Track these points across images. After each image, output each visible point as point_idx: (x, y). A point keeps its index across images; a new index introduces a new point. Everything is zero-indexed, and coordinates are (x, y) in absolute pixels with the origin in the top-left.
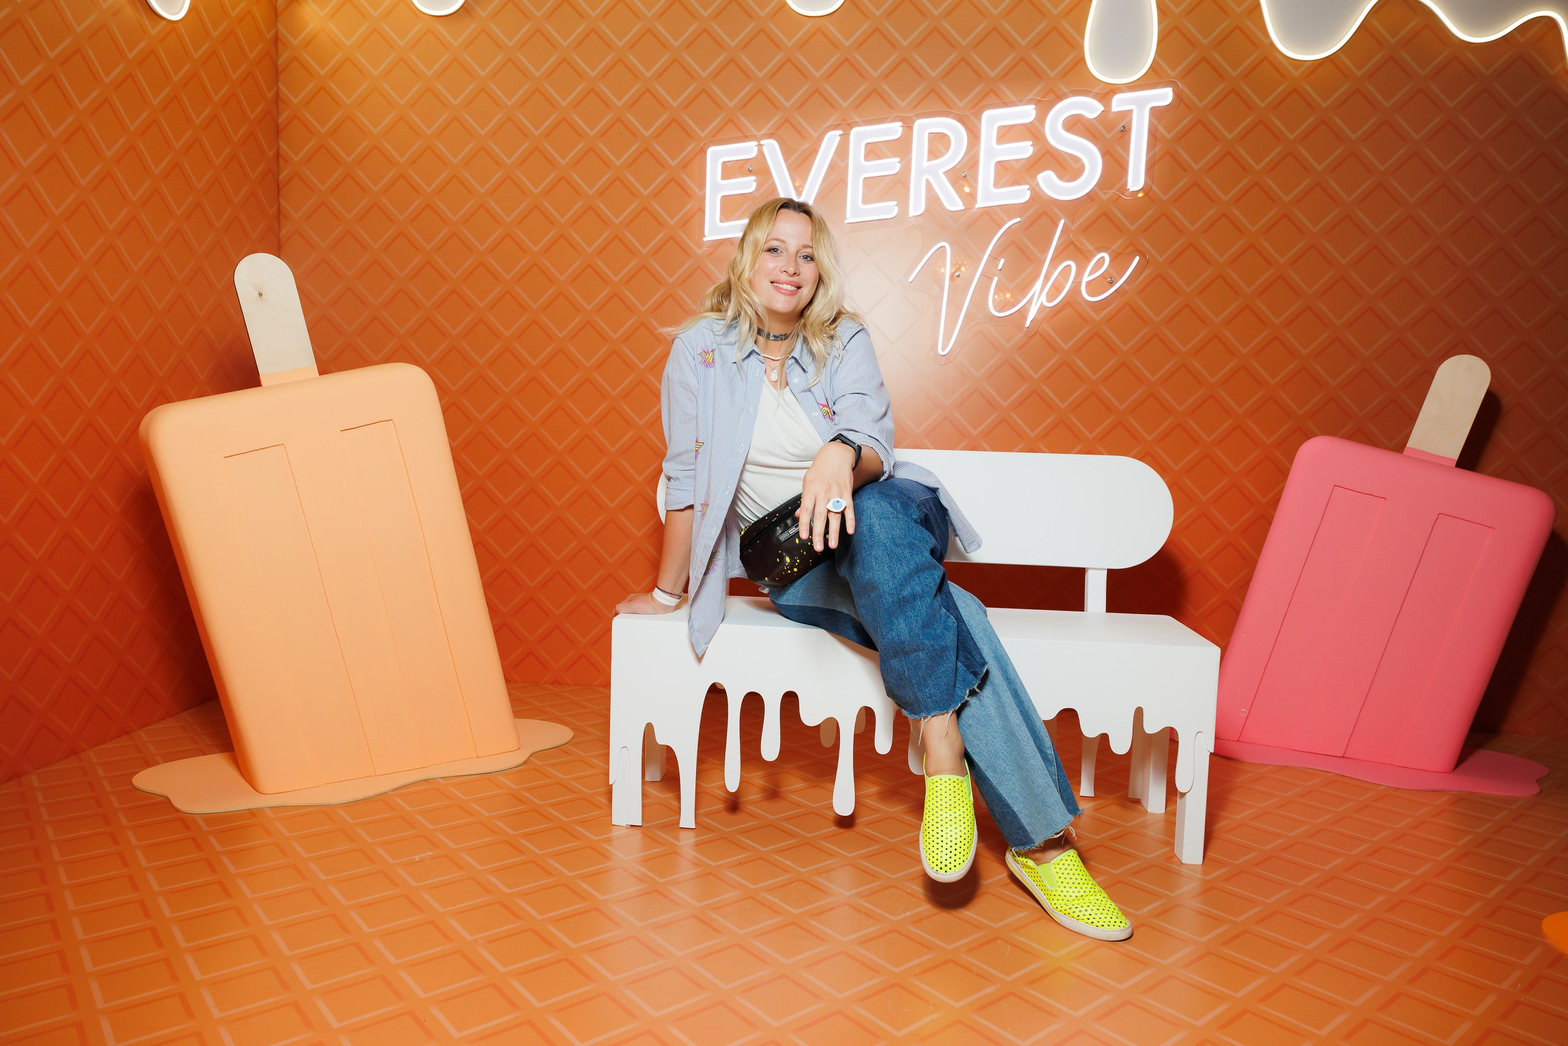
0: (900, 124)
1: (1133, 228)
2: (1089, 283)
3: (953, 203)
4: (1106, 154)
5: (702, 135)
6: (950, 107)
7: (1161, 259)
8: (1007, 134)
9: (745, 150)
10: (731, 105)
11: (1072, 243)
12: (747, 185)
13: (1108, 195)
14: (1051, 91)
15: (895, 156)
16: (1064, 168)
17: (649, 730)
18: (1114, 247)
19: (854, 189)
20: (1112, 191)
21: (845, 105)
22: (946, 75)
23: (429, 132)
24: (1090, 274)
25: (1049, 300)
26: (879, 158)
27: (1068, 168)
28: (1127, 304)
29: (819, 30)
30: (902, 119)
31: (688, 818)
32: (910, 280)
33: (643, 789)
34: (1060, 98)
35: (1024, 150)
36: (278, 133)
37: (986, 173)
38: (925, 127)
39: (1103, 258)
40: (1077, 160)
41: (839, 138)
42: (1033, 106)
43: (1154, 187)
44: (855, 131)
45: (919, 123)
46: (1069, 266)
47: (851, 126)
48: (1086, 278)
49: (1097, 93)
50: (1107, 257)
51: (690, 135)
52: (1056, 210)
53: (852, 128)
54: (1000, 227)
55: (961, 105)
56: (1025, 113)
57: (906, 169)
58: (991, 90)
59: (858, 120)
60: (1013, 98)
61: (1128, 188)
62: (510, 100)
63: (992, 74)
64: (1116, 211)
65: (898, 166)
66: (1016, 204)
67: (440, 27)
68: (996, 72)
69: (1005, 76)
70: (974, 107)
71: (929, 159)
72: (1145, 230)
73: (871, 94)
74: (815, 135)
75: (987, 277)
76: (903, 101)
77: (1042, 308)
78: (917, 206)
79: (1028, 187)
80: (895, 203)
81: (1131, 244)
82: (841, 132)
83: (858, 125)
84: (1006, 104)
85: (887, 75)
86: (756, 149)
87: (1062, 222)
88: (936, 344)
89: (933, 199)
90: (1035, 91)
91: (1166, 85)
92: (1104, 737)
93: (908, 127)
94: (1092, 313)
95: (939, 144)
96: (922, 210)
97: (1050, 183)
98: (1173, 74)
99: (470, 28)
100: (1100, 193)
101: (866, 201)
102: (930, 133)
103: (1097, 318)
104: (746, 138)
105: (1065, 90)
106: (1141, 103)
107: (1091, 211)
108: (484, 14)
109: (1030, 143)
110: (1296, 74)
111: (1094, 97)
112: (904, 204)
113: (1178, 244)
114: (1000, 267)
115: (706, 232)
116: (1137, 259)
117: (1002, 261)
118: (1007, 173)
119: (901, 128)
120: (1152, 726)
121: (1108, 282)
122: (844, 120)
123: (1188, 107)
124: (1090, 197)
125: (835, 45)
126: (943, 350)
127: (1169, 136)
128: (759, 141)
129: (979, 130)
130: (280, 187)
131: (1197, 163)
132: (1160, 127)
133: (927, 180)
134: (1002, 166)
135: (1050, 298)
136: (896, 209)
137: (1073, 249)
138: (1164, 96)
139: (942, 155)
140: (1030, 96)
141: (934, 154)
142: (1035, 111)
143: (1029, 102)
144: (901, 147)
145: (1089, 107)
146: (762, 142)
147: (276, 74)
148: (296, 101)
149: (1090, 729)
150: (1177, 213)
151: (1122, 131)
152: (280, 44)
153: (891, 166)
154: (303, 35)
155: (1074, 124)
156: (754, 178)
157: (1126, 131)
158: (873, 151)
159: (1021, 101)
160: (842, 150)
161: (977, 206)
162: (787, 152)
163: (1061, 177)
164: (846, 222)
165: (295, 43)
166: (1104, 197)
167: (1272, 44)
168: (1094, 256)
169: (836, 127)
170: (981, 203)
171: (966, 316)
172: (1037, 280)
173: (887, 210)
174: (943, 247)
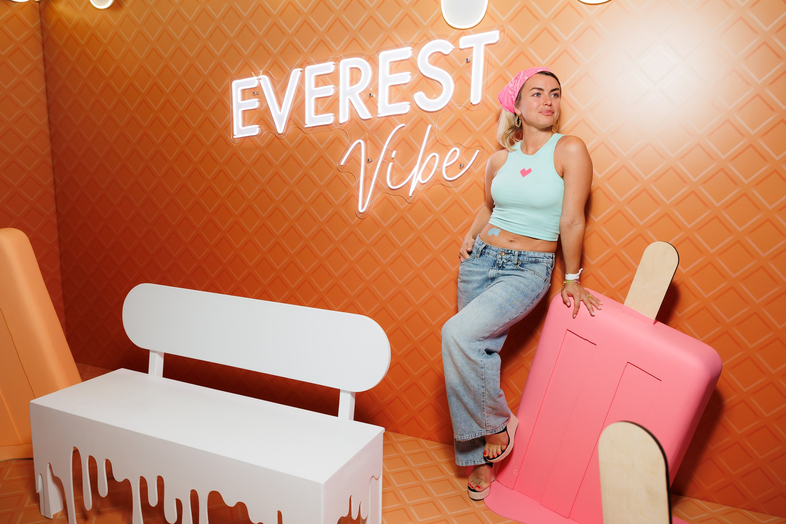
0: (333, 62)
1: (477, 130)
2: (447, 167)
3: (364, 114)
4: (459, 78)
5: (233, 72)
6: (364, 49)
8: (395, 67)
9: (251, 82)
10: (246, 53)
11: (438, 140)
12: (254, 103)
14: (425, 35)
15: (332, 84)
18: (465, 144)
19: (309, 106)
20: (462, 104)
21: (306, 51)
22: (361, 28)
23: (107, 76)
24: (448, 162)
26: (322, 85)
27: (434, 89)
30: (335, 59)
32: (342, 163)
34: (429, 40)
35: (405, 77)
37: (383, 95)
38: (348, 64)
39: (456, 151)
40: (438, 83)
41: (300, 73)
42: (412, 47)
44: (308, 68)
45: (343, 62)
46: (434, 156)
47: (309, 64)
48: (445, 165)
49: (453, 36)
50: (458, 150)
51: (227, 73)
52: (426, 118)
53: (306, 66)
54: (393, 130)
55: (371, 47)
56: (405, 52)
57: (337, 92)
58: (389, 37)
59: (313, 60)
60: (402, 42)
61: (472, 102)
62: (141, 55)
63: (389, 26)
65: (333, 90)
66: (401, 115)
67: (108, 15)
68: (391, 23)
69: (396, 26)
70: (376, 50)
71: (351, 84)
73: (320, 42)
75: (385, 163)
76: (337, 47)
77: (419, 183)
78: (344, 118)
80: (332, 114)
81: (475, 142)
82: (301, 69)
84: (397, 46)
85: (328, 30)
86: (257, 81)
87: (430, 126)
88: (358, 206)
89: (353, 111)
90: (412, 37)
91: (496, 28)
93: (338, 64)
94: (454, 189)
95: (355, 75)
96: (346, 119)
97: (423, 100)
98: (503, 19)
99: (121, 14)
100: (456, 105)
101: (317, 112)
102: (349, 68)
103: (456, 191)
104: (252, 75)
105: (433, 34)
106: (478, 42)
107: (450, 118)
108: (127, 6)
110: (591, 14)
111: (449, 39)
112: (337, 115)
114: (393, 156)
115: (235, 133)
116: (478, 151)
117: (395, 152)
118: (399, 93)
119: (334, 66)
121: (459, 167)
122: (305, 60)
123: (514, 43)
124: (448, 108)
126: (361, 207)
129: (378, 65)
133: (349, 99)
135: (424, 178)
136: (333, 118)
137: (438, 144)
138: (494, 36)
139: (358, 82)
140: (411, 41)
141: (353, 82)
142: (411, 51)
143: (410, 45)
144: (335, 78)
145: (446, 47)
146: (260, 77)
148: (51, 60)
151: (466, 63)
153: (328, 90)
154: (52, 23)
155: (436, 58)
156: (257, 99)
157: (469, 62)
158: (320, 81)
159: (406, 44)
160: (302, 82)
161: (380, 115)
163: (429, 96)
164: (306, 126)
165: (49, 28)
166: (459, 108)
168: (451, 150)
169: (298, 66)
170: (382, 113)
171: (375, 186)
172: (416, 164)
173: (328, 119)
174: (360, 143)
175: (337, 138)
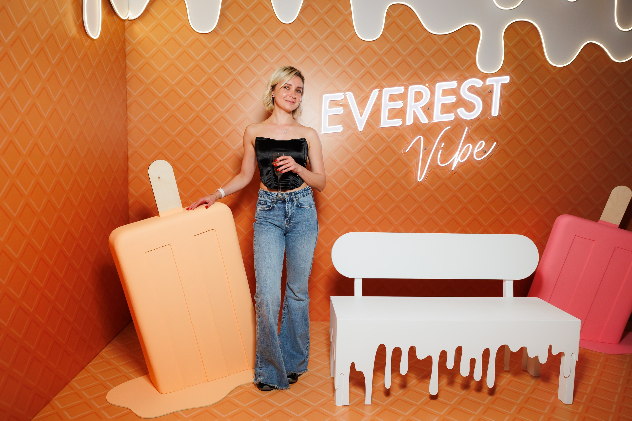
0: (403, 87)
1: (492, 131)
2: (476, 152)
3: (424, 120)
4: (483, 101)
5: (320, 89)
6: (423, 81)
7: (503, 143)
8: (446, 92)
9: (339, 96)
10: (332, 76)
11: (470, 136)
12: (340, 110)
13: (483, 118)
14: (462, 75)
15: (401, 100)
16: (466, 106)
17: (353, 365)
18: (485, 138)
19: (384, 114)
20: (485, 116)
21: (379, 78)
22: (421, 67)
23: (198, 84)
24: (478, 149)
25: (462, 159)
26: (394, 101)
27: (470, 107)
28: (490, 161)
29: (369, 46)
30: (402, 85)
31: (368, 400)
32: (407, 151)
33: (350, 390)
34: (466, 79)
35: (452, 99)
36: (126, 82)
37: (437, 109)
38: (413, 89)
39: (482, 143)
40: (472, 103)
41: (378, 92)
42: (456, 82)
43: (502, 116)
44: (385, 90)
45: (411, 87)
46: (469, 146)
47: (382, 88)
48: (476, 151)
49: (480, 77)
50: (484, 142)
51: (314, 89)
52: (464, 124)
53: (383, 88)
54: (442, 130)
55: (427, 80)
56: (453, 84)
57: (405, 105)
58: (439, 74)
59: (385, 84)
60: (448, 78)
61: (492, 115)
62: (235, 71)
63: (439, 68)
64: (487, 124)
65: (402, 104)
66: (448, 121)
67: (202, 38)
68: (441, 67)
69: (444, 69)
70: (432, 80)
71: (415, 102)
72: (497, 132)
73: (390, 74)
74: (368, 90)
75: (437, 150)
76: (403, 77)
77: (459, 162)
78: (409, 121)
79: (454, 114)
80: (401, 119)
81: (492, 137)
82: (379, 90)
83: (386, 87)
84: (445, 81)
85: (397, 66)
86: (344, 96)
87: (467, 128)
88: (417, 177)
89: (416, 118)
90: (456, 75)
91: (506, 75)
92: (537, 357)
93: (406, 89)
94: (477, 165)
95: (419, 96)
96: (411, 123)
97: (463, 113)
98: (508, 70)
99: (217, 39)
100: (481, 117)
101: (389, 118)
102: (415, 91)
103: (479, 166)
104: (339, 91)
105: (467, 75)
106: (497, 82)
107: (477, 124)
108: (223, 33)
109: (455, 96)
110: (554, 72)
111: (478, 78)
112: (404, 120)
113: (509, 137)
114: (442, 146)
115: (322, 131)
116: (495, 143)
117: (443, 144)
118: (446, 109)
119: (404, 89)
120: (555, 352)
121: (483, 152)
122: (379, 84)
123: (514, 83)
124: (477, 119)
125: (376, 53)
126: (420, 179)
127: (507, 95)
128: (345, 93)
129: (434, 91)
130: (128, 106)
131: (517, 106)
132: (504, 92)
133: (414, 111)
134: (444, 105)
136: (401, 122)
137: (470, 139)
138: (506, 79)
139: (420, 101)
140: (453, 78)
141: (417, 100)
142: (457, 84)
143: (453, 80)
144: (403, 97)
145: (477, 83)
146: (346, 93)
147: (125, 56)
148: (134, 68)
149: (531, 354)
150: (509, 125)
151: (489, 92)
152: (126, 42)
153: (399, 104)
154: (138, 39)
155: (472, 89)
156: (343, 108)
157: (491, 92)
158: (392, 98)
159: (450, 79)
160: (379, 98)
161: (433, 121)
162: (356, 97)
163: (466, 110)
164: (381, 127)
165: (134, 42)
166: (482, 118)
167: (546, 60)
168: (478, 142)
169: (376, 88)
170: (435, 120)
171: (429, 166)
172: (457, 151)
173: (398, 122)
174: (420, 138)
175: (400, 135)
